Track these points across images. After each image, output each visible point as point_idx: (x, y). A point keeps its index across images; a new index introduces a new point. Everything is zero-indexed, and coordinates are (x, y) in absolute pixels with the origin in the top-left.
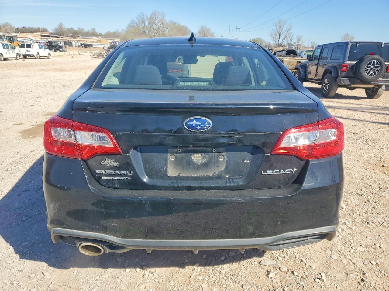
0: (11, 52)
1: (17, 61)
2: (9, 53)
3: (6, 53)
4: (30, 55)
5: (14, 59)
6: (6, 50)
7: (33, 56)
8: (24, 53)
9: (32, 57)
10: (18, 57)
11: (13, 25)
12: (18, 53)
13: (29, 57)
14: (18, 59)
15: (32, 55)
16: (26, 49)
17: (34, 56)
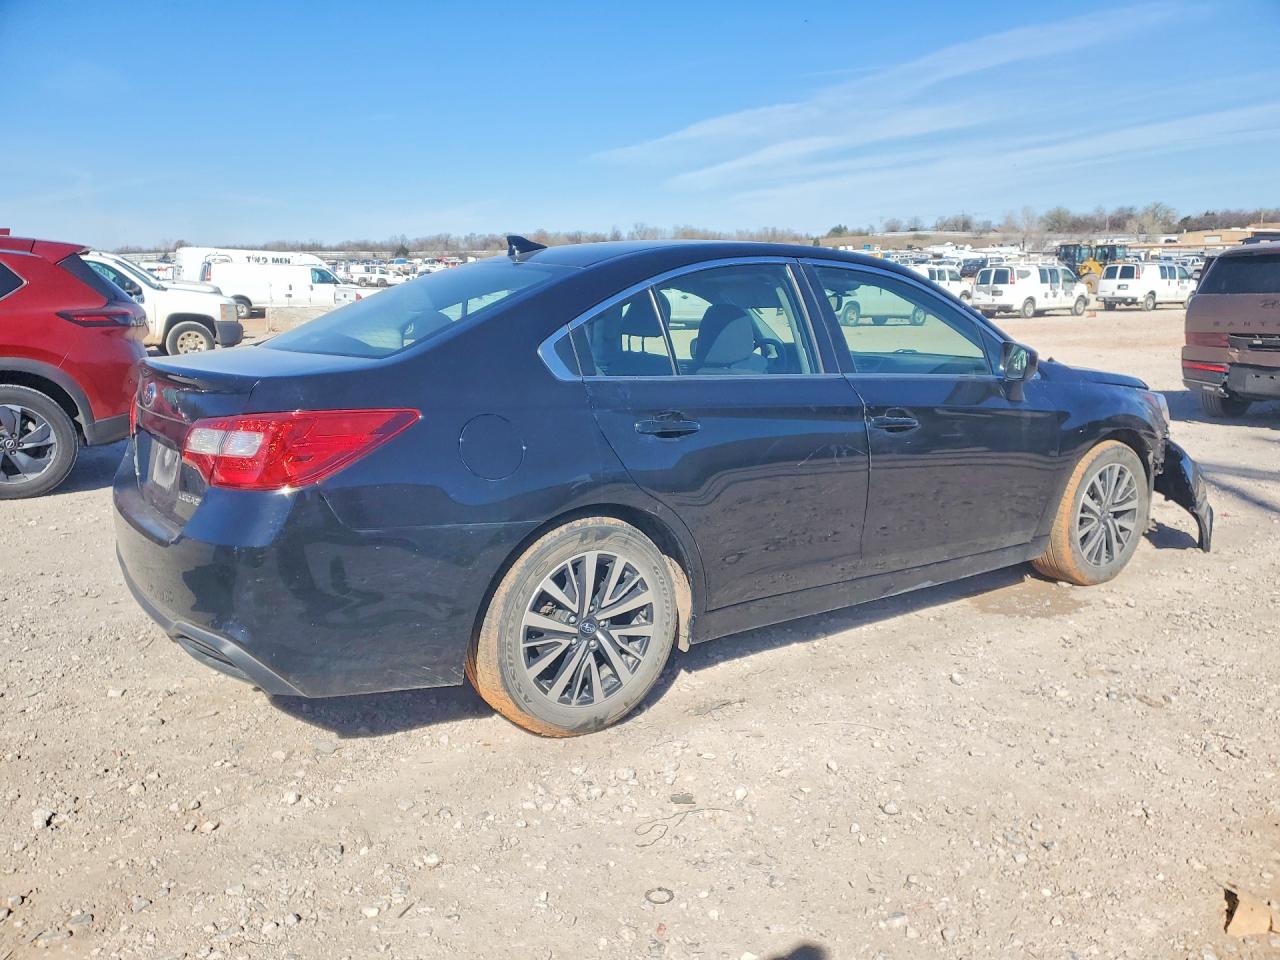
0: (1060, 292)
1: (1076, 317)
2: (1055, 296)
3: (1046, 296)
4: (1124, 300)
5: (1069, 312)
6: (1046, 287)
7: (1134, 301)
8: (1108, 294)
9: (1130, 304)
10: (1081, 306)
11: (1174, 209)
12: (1082, 296)
13: (1123, 306)
14: (1080, 312)
15: (1129, 300)
16: (1118, 281)
17: (1137, 304)
